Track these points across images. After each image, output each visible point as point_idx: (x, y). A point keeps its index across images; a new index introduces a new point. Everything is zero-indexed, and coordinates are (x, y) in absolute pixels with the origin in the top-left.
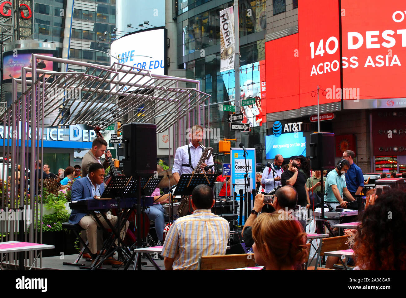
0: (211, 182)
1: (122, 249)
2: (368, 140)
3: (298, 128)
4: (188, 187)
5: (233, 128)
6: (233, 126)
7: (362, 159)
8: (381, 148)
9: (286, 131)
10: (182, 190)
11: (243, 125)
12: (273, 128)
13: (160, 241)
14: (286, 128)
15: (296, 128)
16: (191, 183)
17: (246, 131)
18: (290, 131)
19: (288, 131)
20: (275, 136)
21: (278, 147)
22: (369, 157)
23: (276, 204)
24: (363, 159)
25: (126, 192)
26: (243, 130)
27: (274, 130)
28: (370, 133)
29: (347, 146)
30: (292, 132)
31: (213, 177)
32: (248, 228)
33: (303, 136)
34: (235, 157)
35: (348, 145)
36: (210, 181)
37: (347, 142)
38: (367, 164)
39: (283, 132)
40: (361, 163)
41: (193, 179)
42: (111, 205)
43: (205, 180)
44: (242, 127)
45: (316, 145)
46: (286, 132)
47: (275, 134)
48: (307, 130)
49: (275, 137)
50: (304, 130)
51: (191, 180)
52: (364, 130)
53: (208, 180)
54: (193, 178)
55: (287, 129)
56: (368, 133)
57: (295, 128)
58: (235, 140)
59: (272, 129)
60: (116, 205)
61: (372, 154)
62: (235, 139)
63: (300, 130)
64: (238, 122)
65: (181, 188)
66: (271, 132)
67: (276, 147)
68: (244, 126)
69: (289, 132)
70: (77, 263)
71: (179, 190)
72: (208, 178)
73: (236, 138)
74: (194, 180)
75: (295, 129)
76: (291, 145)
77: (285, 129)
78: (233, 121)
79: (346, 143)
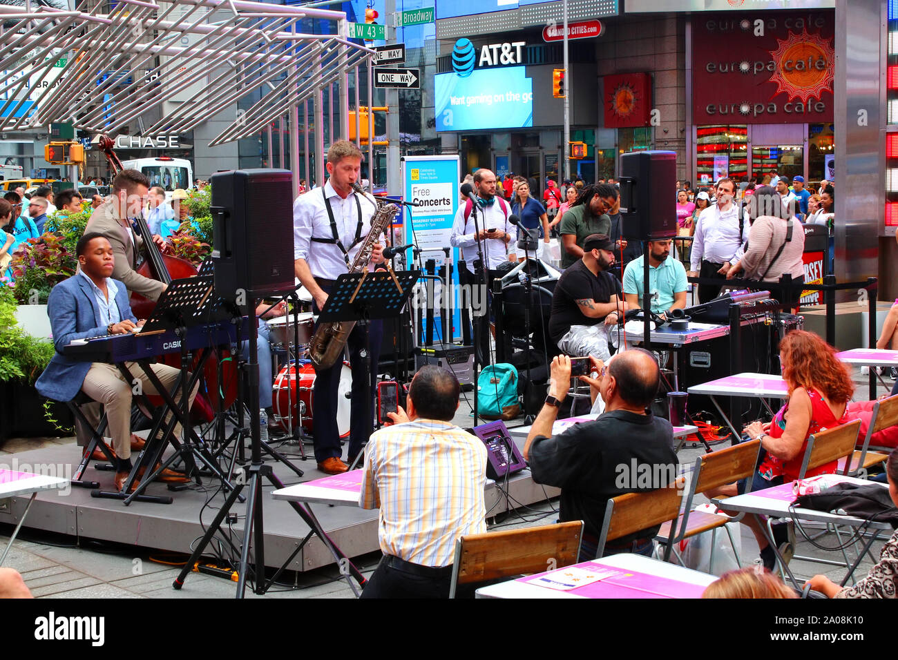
0: (405, 289)
1: (195, 449)
2: (681, 86)
3: (515, 58)
4: (351, 302)
5: (380, 80)
6: (380, 75)
7: (666, 132)
8: (710, 107)
9: (485, 63)
10: (337, 310)
11: (405, 72)
12: (454, 57)
13: (264, 410)
14: (485, 57)
15: (510, 57)
16: (358, 294)
17: (411, 86)
18: (496, 63)
19: (490, 63)
20: (459, 75)
21: (463, 103)
22: (682, 129)
23: (612, 394)
24: (668, 134)
25: (198, 311)
26: (405, 85)
27: (455, 61)
28: (685, 70)
29: (630, 101)
30: (500, 65)
31: (410, 277)
32: (542, 442)
33: (527, 76)
34: (412, 179)
35: (632, 97)
36: (402, 287)
37: (630, 93)
38: (676, 144)
39: (476, 67)
40: (662, 142)
41: (364, 285)
42: (166, 346)
43: (393, 284)
44: (402, 78)
45: (633, 182)
46: (486, 65)
47: (457, 69)
48: (535, 61)
49: (458, 77)
50: (528, 60)
51: (360, 286)
52: (671, 62)
53: (398, 285)
54: (364, 282)
55: (488, 59)
56: (681, 69)
57: (508, 56)
58: (386, 111)
59: (451, 57)
60: (176, 344)
61: (689, 120)
62: (386, 108)
63: (519, 60)
64: (392, 66)
65: (336, 306)
66: (447, 65)
67: (458, 103)
68: (405, 75)
69: (493, 66)
70: (79, 480)
71: (330, 310)
72: (399, 280)
73: (387, 105)
74: (368, 287)
75: (506, 59)
76: (496, 98)
77: (482, 59)
78: (379, 63)
79: (628, 95)
